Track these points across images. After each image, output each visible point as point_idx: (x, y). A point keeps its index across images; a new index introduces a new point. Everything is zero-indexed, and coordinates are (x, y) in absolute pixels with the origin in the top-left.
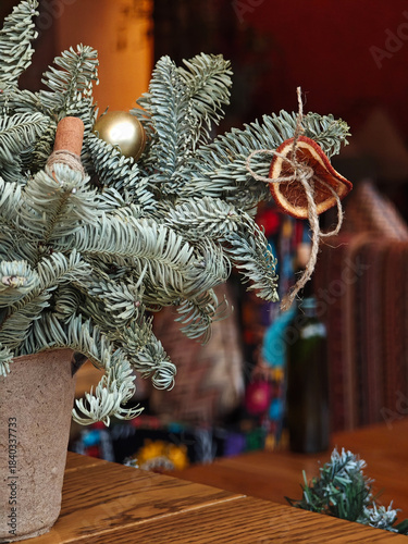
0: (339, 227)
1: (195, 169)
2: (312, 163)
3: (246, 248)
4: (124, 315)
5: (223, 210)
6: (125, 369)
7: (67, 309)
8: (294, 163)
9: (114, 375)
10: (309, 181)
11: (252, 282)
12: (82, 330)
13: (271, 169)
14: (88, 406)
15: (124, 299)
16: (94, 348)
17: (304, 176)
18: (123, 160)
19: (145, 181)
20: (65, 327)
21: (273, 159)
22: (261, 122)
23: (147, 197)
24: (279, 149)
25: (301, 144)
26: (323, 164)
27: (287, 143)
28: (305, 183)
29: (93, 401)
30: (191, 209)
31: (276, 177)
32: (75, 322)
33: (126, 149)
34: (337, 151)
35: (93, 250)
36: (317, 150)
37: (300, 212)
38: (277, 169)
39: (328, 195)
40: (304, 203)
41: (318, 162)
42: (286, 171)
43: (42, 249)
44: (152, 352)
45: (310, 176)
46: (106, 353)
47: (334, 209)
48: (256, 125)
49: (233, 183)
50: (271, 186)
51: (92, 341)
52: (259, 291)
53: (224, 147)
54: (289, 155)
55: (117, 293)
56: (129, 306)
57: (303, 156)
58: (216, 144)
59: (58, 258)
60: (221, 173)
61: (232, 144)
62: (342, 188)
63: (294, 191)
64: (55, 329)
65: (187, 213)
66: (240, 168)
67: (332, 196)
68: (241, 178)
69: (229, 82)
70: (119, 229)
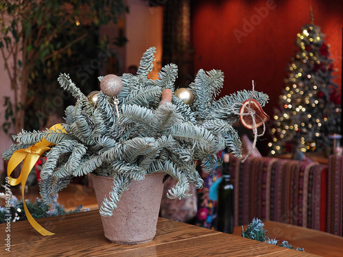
0: (263, 133)
1: (212, 110)
2: (255, 109)
3: (231, 139)
4: (186, 160)
5: (223, 123)
6: (185, 180)
7: (165, 158)
8: (249, 108)
9: (182, 182)
10: (254, 115)
11: (233, 151)
12: (170, 166)
13: (240, 110)
14: (173, 192)
15: (186, 154)
16: (174, 171)
17: (252, 113)
18: (185, 105)
19: (193, 113)
20: (164, 164)
21: (241, 107)
22: (236, 94)
23: (193, 119)
24: (244, 103)
25: (252, 102)
26: (259, 109)
27: (247, 101)
28: (252, 116)
29: (175, 191)
30: (211, 123)
31: (242, 114)
32: (167, 163)
33: (186, 102)
34: (264, 105)
35: (177, 135)
36: (257, 104)
37: (249, 127)
38: (242, 110)
39: (260, 121)
40: (251, 123)
41: (257, 108)
42: (246, 111)
43: (158, 134)
44: (195, 174)
45: (254, 113)
46: (179, 173)
47: (262, 127)
48: (235, 95)
49: (226, 115)
50: (240, 116)
51: (174, 169)
52: (235, 154)
53: (222, 102)
54: (247, 105)
55: (184, 152)
56: (189, 157)
57: (253, 106)
58: (220, 101)
59: (164, 137)
60: (222, 111)
61: (226, 101)
62: (266, 119)
63: (248, 119)
64: (160, 165)
66: (229, 110)
67: (262, 121)
68: (229, 113)
69: (223, 80)
70: (187, 128)
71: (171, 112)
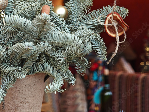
0: (125, 40)
1: (83, 22)
2: (117, 20)
3: (98, 45)
4: (61, 62)
5: (91, 32)
6: (60, 79)
7: (44, 60)
8: (112, 20)
9: (58, 79)
10: (116, 26)
11: (99, 54)
12: (48, 67)
13: (105, 23)
14: (49, 88)
15: (61, 57)
16: (51, 71)
17: (115, 24)
18: (61, 19)
19: (67, 25)
20: (43, 66)
21: (106, 19)
23: (68, 30)
24: (108, 16)
25: (114, 15)
26: (121, 20)
27: (110, 14)
28: (115, 26)
29: (51, 87)
31: (107, 24)
32: (46, 64)
33: (62, 16)
34: (125, 17)
35: (52, 41)
36: (119, 16)
37: (113, 35)
38: (107, 22)
39: (122, 31)
40: (114, 33)
41: (119, 20)
42: (110, 22)
43: (37, 41)
44: (69, 74)
45: (117, 24)
46: (55, 73)
47: (123, 35)
48: (101, 9)
49: (94, 26)
50: (105, 27)
51: (51, 70)
52: (101, 57)
53: (91, 15)
54: (111, 18)
55: (59, 55)
56: (62, 59)
57: (115, 18)
58: (89, 15)
59: (42, 43)
60: (90, 23)
61: (94, 15)
62: (126, 28)
63: (112, 28)
64: (40, 67)
65: (80, 33)
66: (96, 21)
67: (123, 31)
68: (96, 24)
70: (60, 35)
71: (46, 21)
